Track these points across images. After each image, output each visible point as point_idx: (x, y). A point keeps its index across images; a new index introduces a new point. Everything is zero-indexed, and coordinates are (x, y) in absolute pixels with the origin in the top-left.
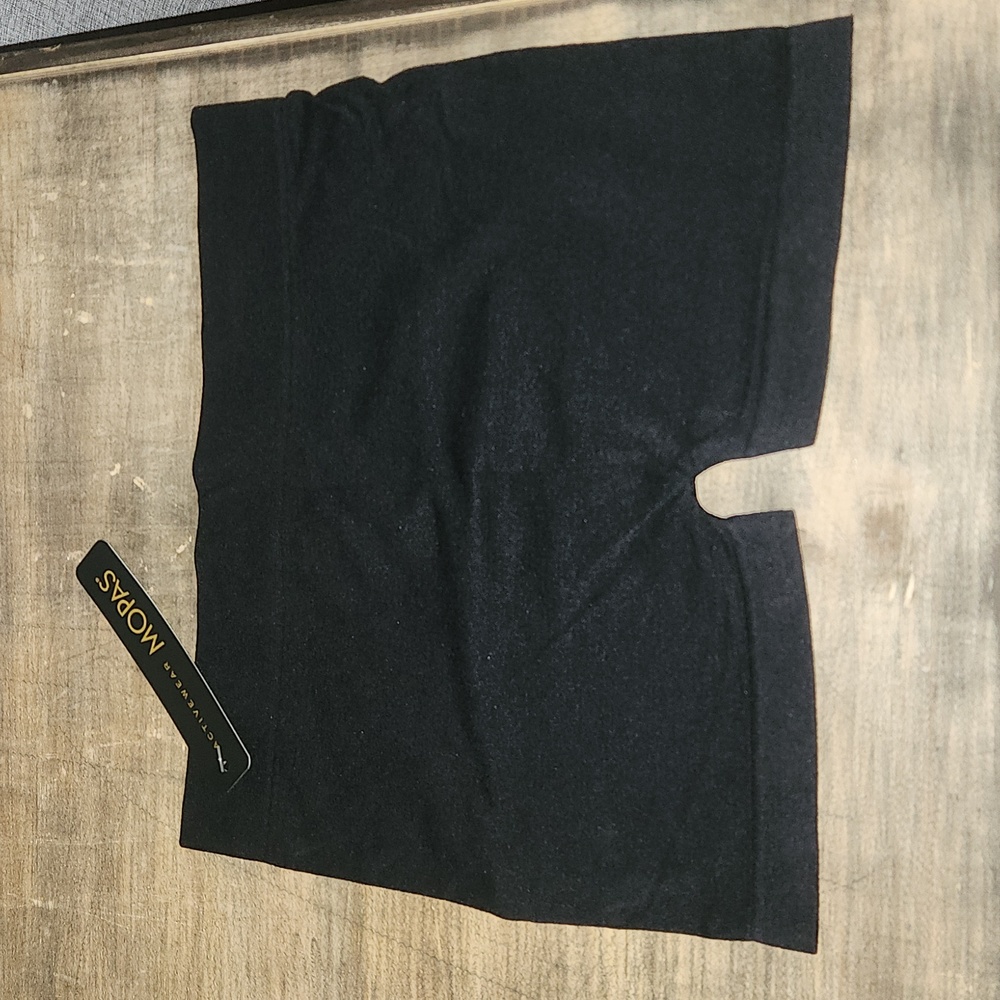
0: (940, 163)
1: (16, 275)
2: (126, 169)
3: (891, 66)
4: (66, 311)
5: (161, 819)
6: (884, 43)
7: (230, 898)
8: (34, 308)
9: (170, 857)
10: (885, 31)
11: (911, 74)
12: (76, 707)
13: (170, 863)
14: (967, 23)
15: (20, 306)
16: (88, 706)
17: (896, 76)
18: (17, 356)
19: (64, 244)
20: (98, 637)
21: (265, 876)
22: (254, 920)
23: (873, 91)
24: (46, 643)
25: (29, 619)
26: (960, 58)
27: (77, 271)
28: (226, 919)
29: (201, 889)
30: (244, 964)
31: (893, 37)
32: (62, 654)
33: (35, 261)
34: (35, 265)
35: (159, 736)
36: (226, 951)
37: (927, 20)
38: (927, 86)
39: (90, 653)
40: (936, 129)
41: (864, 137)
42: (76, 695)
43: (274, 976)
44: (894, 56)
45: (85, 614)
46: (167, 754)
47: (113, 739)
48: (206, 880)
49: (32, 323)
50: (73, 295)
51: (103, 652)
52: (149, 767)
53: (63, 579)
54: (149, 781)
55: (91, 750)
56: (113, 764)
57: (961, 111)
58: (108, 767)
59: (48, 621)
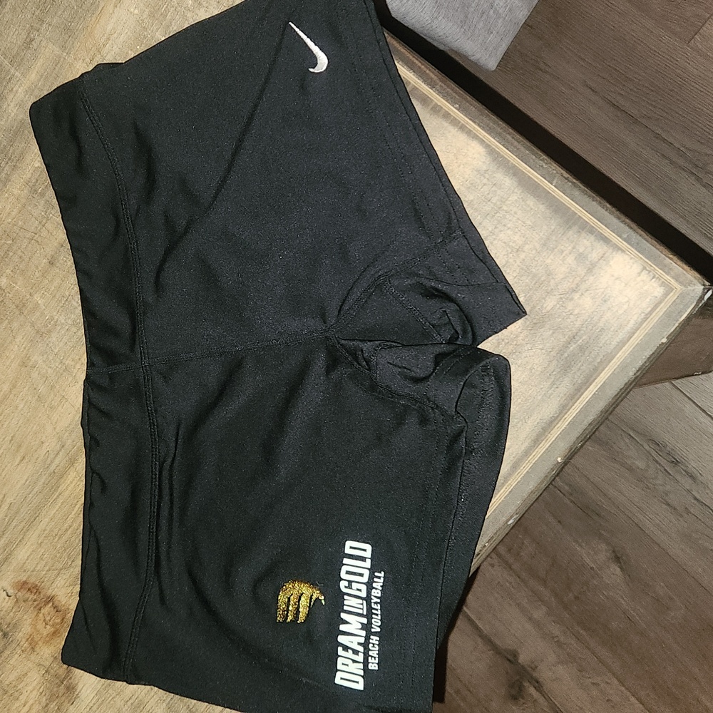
0: (554, 363)
1: (118, 8)
2: (207, 5)
3: (572, 299)
4: (130, 52)
5: (16, 340)
6: (578, 285)
7: (24, 401)
8: (115, 35)
9: (10, 361)
10: (583, 281)
11: (576, 312)
12: (11, 254)
13: (8, 363)
14: (617, 311)
15: (110, 27)
16: (16, 259)
17: (570, 306)
18: (92, 53)
19: (152, 15)
20: (42, 230)
21: (46, 406)
22: (28, 420)
23: (555, 303)
24: (15, 211)
25: (15, 192)
26: (601, 324)
27: (149, 36)
28: (17, 409)
29: (14, 386)
30: (12, 435)
31: (583, 287)
32: (20, 223)
33: (132, 10)
34: (131, 13)
35: (39, 302)
36: (7, 423)
37: (603, 293)
38: (578, 323)
39: (33, 234)
40: (566, 346)
41: (535, 321)
42: (14, 248)
43: (21, 451)
44: (576, 296)
45: (43, 213)
46: (38, 314)
47: (19, 284)
48: (19, 385)
49: (110, 42)
50: (138, 47)
51: (39, 240)
52: (26, 312)
53: (43, 187)
54: (22, 318)
55: (5, 281)
56: (11, 296)
57: (582, 349)
58: (8, 294)
59: (23, 201)
